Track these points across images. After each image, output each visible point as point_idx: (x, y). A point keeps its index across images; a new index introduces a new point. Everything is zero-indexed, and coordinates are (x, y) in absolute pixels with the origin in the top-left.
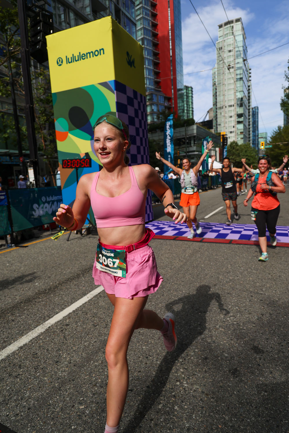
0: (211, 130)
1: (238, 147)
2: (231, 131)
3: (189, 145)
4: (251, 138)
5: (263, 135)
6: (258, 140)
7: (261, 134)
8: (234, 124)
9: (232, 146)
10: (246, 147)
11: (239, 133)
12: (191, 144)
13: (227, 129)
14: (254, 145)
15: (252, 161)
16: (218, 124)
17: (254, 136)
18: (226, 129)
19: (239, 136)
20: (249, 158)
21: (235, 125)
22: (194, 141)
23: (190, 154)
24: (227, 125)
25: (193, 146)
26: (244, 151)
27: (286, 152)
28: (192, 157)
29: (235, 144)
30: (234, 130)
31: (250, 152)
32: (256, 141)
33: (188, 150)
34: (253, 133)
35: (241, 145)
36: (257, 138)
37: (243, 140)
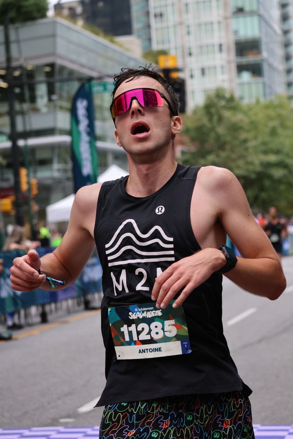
0: (122, 39)
3: (26, 106)
8: (221, 12)
9: (213, 110)
12: (33, 99)
13: (192, 37)
16: (152, 12)
18: (189, 33)
21: (226, 18)
22: (51, 91)
23: (32, 142)
24: (190, 19)
25: (44, 110)
28: (40, 155)
29: (223, 103)
30: (223, 41)
33: (20, 128)
35: (250, 108)
37: (261, 86)
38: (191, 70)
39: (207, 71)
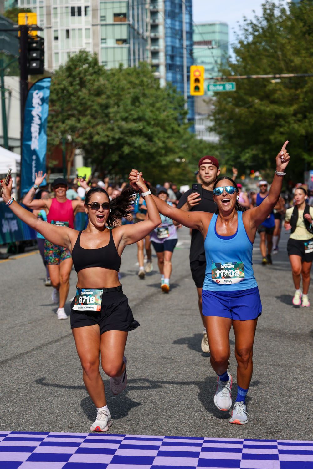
1: (102, 80)
2: (76, 5)
4: (161, 44)
5: (214, 32)
6: (191, 53)
7: (203, 25)
9: (74, 73)
10: (137, 82)
11: (110, 19)
14: (174, 73)
15: (161, 144)
17: (176, 34)
19: (110, 28)
20: (149, 129)
26: (127, 98)
27: (295, 114)
29: (86, 66)
30: (89, 3)
31: (152, 105)
32: (182, 57)
34: (169, 21)
35: (113, 75)
36: (186, 43)
37: (125, 51)
38: (56, 31)
39: (71, 33)
